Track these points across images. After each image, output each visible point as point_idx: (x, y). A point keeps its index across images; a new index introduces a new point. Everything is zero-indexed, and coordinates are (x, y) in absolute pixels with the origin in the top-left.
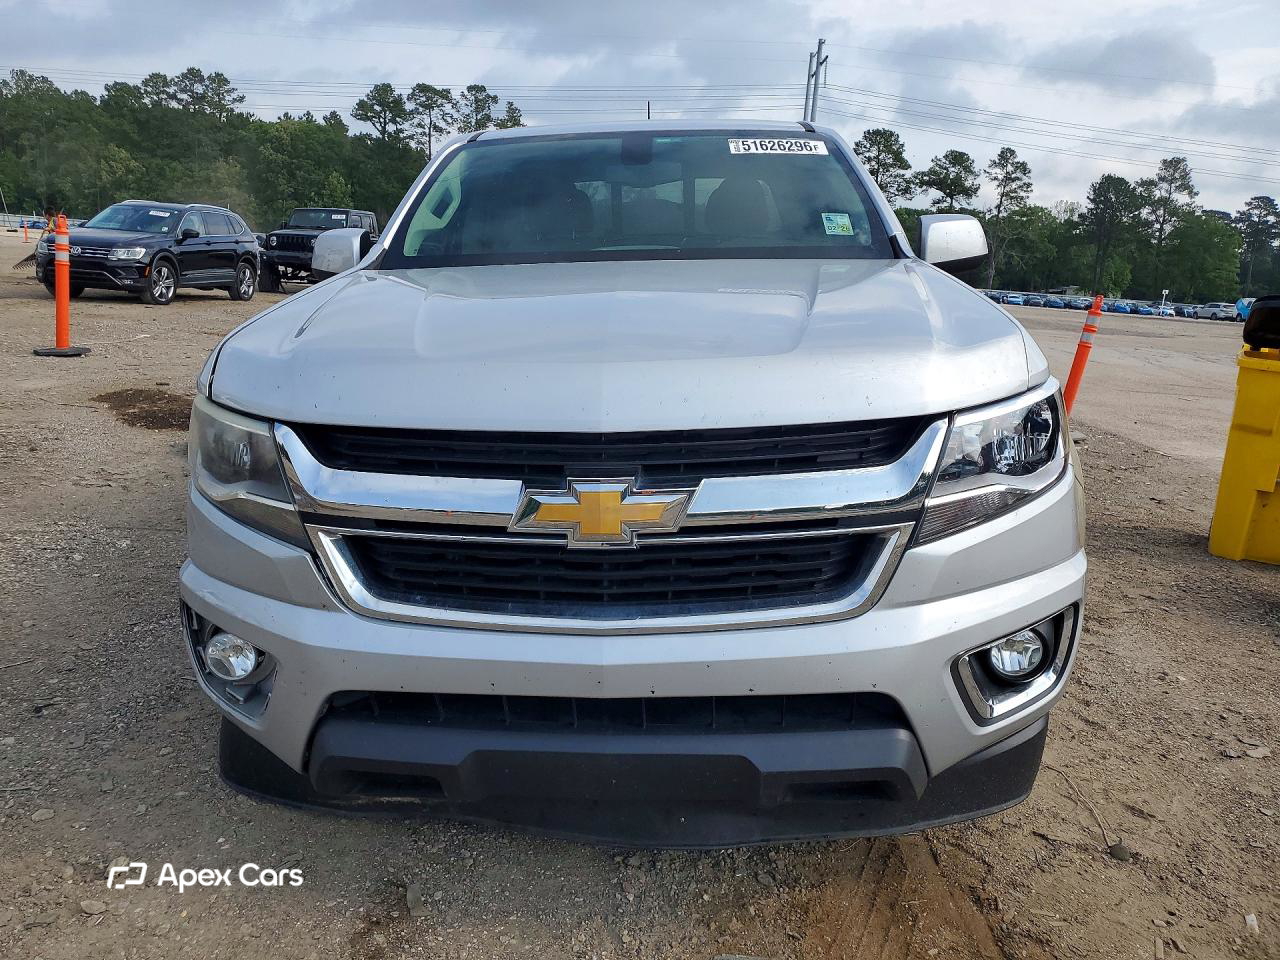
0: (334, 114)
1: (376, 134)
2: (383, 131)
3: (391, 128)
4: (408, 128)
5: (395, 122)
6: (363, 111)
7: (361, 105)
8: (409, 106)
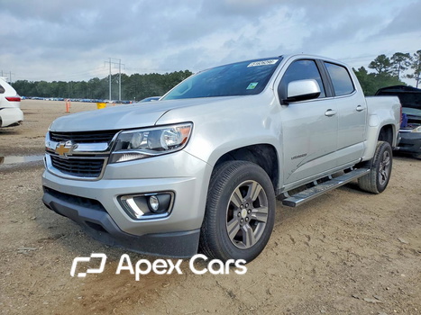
0: (362, 67)
1: (377, 72)
2: (380, 71)
3: (383, 70)
4: (390, 69)
5: (384, 67)
6: (373, 65)
7: (372, 63)
8: (391, 61)
